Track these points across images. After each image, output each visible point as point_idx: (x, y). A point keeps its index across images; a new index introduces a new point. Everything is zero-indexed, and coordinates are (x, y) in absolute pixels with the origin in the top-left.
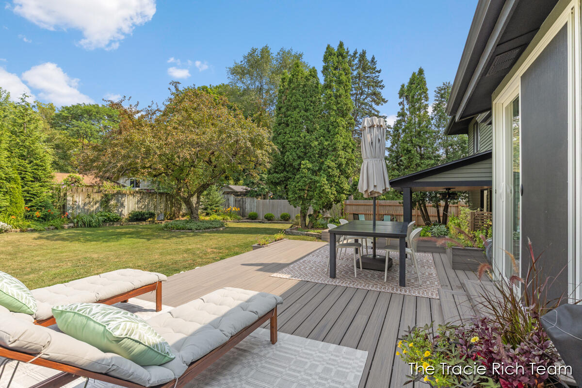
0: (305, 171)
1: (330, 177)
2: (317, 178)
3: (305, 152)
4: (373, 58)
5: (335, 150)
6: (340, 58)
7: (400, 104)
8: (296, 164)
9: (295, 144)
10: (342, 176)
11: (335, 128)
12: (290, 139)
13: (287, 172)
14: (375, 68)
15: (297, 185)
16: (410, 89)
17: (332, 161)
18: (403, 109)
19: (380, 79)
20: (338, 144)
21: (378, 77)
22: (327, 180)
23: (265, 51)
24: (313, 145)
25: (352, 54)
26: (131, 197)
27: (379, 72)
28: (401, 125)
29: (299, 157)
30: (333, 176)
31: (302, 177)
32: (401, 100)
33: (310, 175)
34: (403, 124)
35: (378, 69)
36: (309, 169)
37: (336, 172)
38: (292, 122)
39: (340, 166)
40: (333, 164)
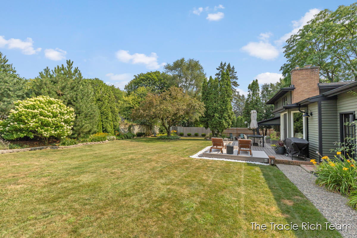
0: (217, 118)
1: (226, 120)
2: (221, 120)
3: (215, 110)
4: (233, 67)
5: (227, 110)
6: (228, 75)
7: (248, 91)
8: (212, 115)
9: (211, 107)
10: (229, 119)
11: (227, 102)
12: (210, 106)
13: (208, 117)
14: (234, 71)
15: (213, 123)
16: (252, 87)
17: (226, 114)
18: (250, 93)
19: (236, 76)
20: (228, 108)
21: (235, 75)
22: (225, 121)
23: (182, 60)
24: (219, 108)
25: (224, 64)
26: (137, 126)
27: (236, 73)
28: (249, 99)
29: (213, 112)
30: (227, 119)
31: (215, 120)
32: (249, 90)
33: (218, 119)
34: (250, 99)
35: (235, 71)
36: (218, 117)
37: (228, 118)
38: (209, 99)
39: (229, 115)
40: (226, 115)
